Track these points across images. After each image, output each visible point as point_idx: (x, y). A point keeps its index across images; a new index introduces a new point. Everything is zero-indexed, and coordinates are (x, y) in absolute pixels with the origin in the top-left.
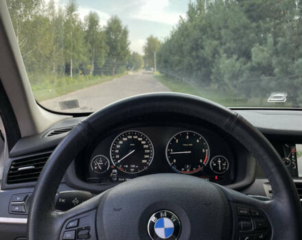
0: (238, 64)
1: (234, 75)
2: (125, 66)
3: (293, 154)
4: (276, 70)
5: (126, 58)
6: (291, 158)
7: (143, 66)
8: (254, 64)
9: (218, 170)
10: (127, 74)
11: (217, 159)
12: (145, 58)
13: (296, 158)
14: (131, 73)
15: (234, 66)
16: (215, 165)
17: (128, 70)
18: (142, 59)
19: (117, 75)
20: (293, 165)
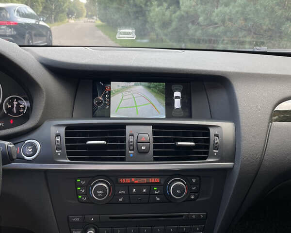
0: (168, 13)
1: (164, 23)
2: (65, 13)
3: (107, 92)
4: (201, 19)
5: (65, 5)
6: (104, 97)
7: (85, 14)
8: (182, 13)
9: (13, 113)
10: (68, 22)
11: (12, 99)
12: (86, 6)
13: (109, 98)
14: (72, 21)
15: (164, 15)
16: (10, 106)
17: (69, 18)
18: (84, 7)
19: (57, 23)
20: (105, 105)
